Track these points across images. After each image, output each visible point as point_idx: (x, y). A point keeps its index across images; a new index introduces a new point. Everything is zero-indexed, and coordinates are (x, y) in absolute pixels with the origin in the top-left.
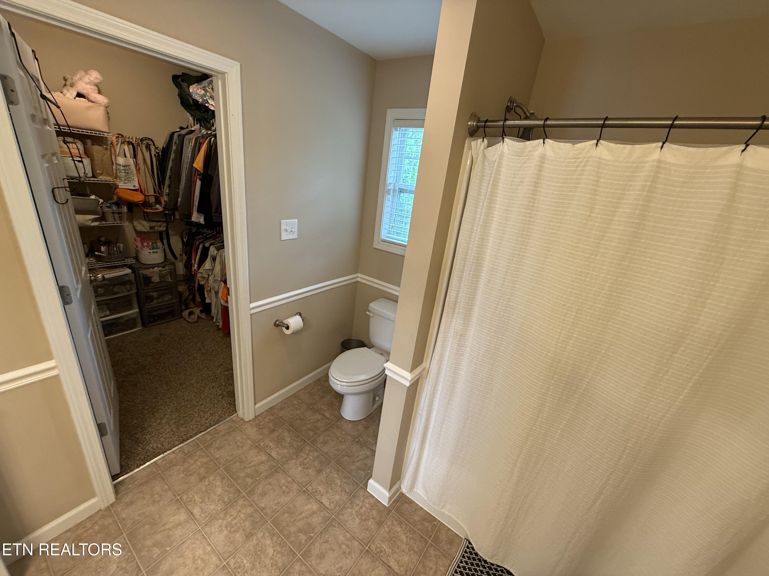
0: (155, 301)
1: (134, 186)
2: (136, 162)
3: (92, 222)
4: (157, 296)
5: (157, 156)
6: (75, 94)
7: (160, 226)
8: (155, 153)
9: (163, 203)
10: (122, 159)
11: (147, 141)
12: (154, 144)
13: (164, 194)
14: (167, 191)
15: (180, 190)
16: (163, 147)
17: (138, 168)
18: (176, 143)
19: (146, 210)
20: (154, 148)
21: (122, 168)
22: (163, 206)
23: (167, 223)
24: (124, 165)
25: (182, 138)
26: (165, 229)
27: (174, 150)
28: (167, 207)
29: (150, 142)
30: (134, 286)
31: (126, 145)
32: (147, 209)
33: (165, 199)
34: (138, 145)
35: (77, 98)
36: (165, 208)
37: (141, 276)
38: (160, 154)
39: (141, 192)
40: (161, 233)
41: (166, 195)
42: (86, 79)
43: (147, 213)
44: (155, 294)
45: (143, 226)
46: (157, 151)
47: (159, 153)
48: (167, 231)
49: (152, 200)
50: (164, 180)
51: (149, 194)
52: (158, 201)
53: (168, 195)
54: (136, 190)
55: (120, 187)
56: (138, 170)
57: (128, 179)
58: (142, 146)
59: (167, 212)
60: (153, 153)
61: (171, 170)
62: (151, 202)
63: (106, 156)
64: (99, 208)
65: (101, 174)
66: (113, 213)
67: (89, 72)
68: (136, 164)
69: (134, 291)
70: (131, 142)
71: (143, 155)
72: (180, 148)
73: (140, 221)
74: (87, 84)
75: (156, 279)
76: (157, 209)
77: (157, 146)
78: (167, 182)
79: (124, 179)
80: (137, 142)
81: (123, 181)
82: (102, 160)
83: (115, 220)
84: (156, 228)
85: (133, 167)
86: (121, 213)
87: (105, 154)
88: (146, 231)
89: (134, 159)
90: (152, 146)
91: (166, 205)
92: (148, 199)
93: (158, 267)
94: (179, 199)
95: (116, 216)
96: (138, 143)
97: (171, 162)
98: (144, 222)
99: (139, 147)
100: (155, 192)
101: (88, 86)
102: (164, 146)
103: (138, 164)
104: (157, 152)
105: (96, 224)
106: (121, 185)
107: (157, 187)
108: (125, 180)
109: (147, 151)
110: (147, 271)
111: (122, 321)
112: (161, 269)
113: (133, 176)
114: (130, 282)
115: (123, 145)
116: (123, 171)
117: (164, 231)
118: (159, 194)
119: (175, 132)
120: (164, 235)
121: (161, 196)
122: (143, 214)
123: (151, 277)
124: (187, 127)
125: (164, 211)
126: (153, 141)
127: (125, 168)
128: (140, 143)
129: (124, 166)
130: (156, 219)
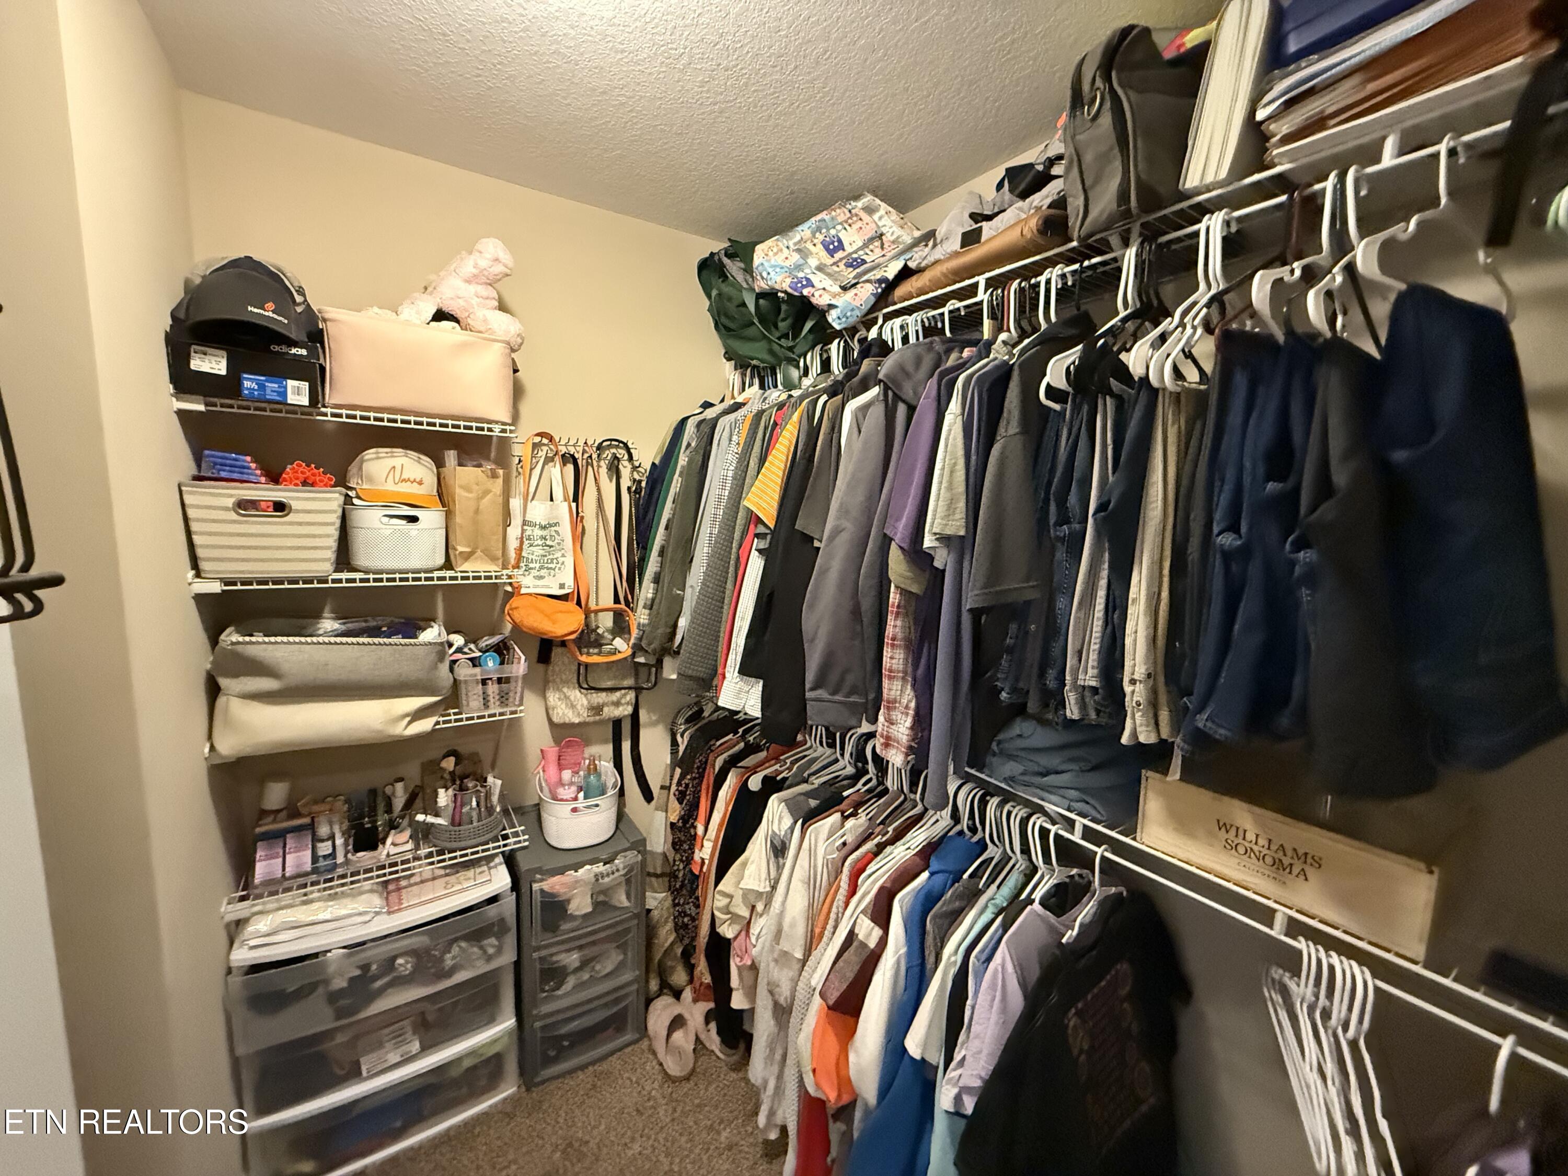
0: (571, 982)
1: (562, 586)
2: (578, 513)
3: (410, 723)
4: (577, 964)
5: (635, 492)
6: (433, 311)
7: (617, 704)
8: (629, 484)
9: (635, 633)
10: (543, 506)
11: (613, 451)
12: (631, 458)
13: (641, 603)
14: (650, 596)
15: (688, 591)
16: (653, 464)
17: (580, 529)
18: (689, 445)
19: (584, 658)
20: (630, 466)
21: (538, 532)
22: (632, 641)
23: (638, 690)
24: (543, 524)
25: (708, 430)
26: (629, 710)
27: (683, 467)
28: (644, 644)
29: (622, 453)
30: (510, 940)
31: (558, 466)
32: (588, 654)
33: (640, 617)
34: (588, 463)
35: (434, 324)
36: (638, 648)
37: (537, 898)
38: (643, 484)
39: (579, 603)
40: (617, 724)
41: (644, 607)
42: (469, 266)
43: (587, 666)
44: (572, 959)
45: (573, 706)
46: (637, 477)
47: (640, 482)
48: (635, 716)
49: (606, 621)
50: (643, 560)
51: (599, 607)
52: (621, 627)
53: (650, 606)
54: (564, 598)
55: (523, 591)
56: (579, 535)
57: (548, 565)
58: (599, 466)
59: (641, 660)
60: (625, 483)
61: (667, 528)
62: (600, 631)
63: (489, 497)
64: (445, 666)
65: (467, 557)
66: (484, 682)
67: (478, 246)
68: (577, 519)
69: (509, 957)
70: (573, 456)
71: (599, 490)
72: (700, 458)
73: (565, 690)
74: (468, 281)
75: (580, 905)
76: (615, 651)
77: (637, 464)
78: (652, 566)
79: (538, 565)
80: (586, 456)
81: (535, 573)
82: (477, 511)
83: (486, 706)
84: (606, 709)
85: (566, 529)
86: (508, 680)
87: (487, 492)
88: (577, 720)
89: (574, 505)
90: (626, 463)
91: (640, 639)
92: (596, 620)
93: (592, 862)
94: (683, 622)
95: (492, 688)
96: (590, 457)
97: (669, 504)
98: (576, 695)
99: (590, 468)
100: (617, 600)
101: (473, 288)
102: (657, 462)
103: (582, 517)
104: (635, 480)
105: (425, 725)
106: (529, 583)
107: (625, 584)
108: (541, 568)
109: (611, 481)
110: (557, 879)
111: (455, 1073)
112: (600, 868)
113: (563, 556)
114: (497, 928)
115: (551, 464)
116: (540, 542)
117: (625, 716)
118: (627, 604)
119: (688, 417)
120: (626, 728)
121: (632, 610)
122: (575, 668)
123: (568, 901)
124: (722, 401)
125: (634, 655)
126: (628, 450)
127: (544, 533)
128: (595, 456)
129: (544, 528)
130: (609, 684)
